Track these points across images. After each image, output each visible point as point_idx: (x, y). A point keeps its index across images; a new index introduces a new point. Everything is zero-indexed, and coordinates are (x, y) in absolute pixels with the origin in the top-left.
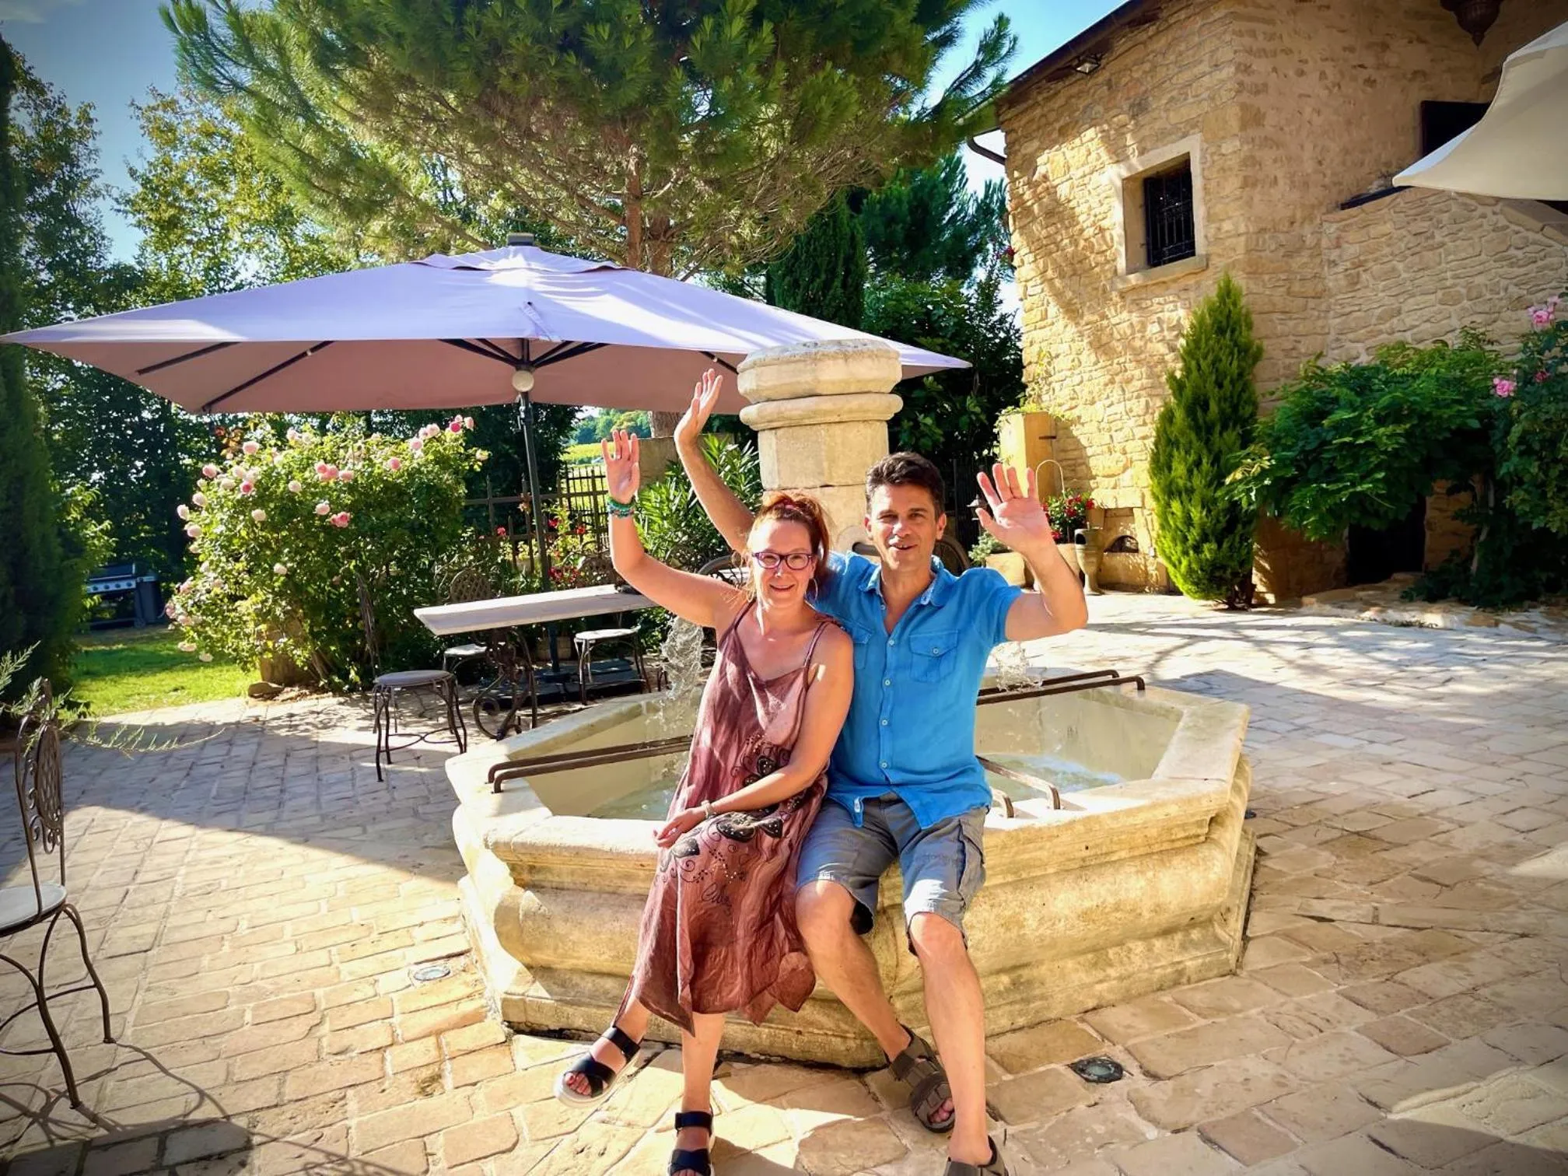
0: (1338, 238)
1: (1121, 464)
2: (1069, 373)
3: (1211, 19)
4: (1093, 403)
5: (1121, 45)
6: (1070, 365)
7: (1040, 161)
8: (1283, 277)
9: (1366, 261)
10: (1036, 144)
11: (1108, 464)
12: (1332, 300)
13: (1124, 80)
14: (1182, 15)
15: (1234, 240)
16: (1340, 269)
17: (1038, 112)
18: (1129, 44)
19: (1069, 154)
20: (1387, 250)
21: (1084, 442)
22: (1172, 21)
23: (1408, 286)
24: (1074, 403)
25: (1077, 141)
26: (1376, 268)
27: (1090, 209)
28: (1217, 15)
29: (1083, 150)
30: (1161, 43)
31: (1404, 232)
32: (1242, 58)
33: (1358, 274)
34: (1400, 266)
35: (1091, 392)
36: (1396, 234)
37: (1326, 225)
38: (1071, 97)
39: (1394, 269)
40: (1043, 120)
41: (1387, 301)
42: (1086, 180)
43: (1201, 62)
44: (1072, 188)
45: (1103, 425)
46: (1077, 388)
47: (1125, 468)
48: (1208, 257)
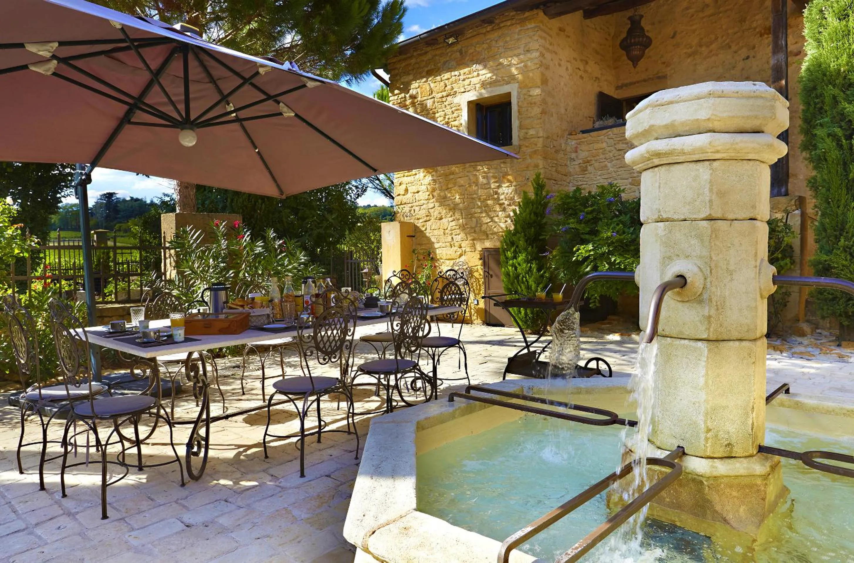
0: (576, 148)
1: (459, 253)
2: (426, 202)
3: (526, 28)
4: (441, 219)
5: (469, 33)
6: (427, 197)
7: (412, 86)
8: (555, 162)
9: (591, 160)
10: (411, 77)
11: (449, 253)
12: (572, 178)
13: (471, 51)
14: (509, 23)
15: (536, 139)
16: (576, 163)
17: (413, 61)
18: (475, 33)
19: (432, 85)
20: (602, 156)
21: (433, 240)
22: (502, 25)
23: (614, 175)
24: (428, 218)
25: (438, 78)
26: (597, 165)
27: (445, 115)
28: (529, 26)
29: (442, 84)
30: (494, 35)
31: (612, 148)
32: (541, 49)
33: (586, 166)
34: (609, 165)
35: (440, 213)
36: (608, 149)
37: (569, 140)
38: (436, 55)
39: (606, 166)
40: (417, 66)
41: (601, 181)
42: (444, 99)
43: (519, 48)
44: (434, 102)
45: (447, 231)
46: (431, 211)
47: (461, 255)
48: (520, 147)
